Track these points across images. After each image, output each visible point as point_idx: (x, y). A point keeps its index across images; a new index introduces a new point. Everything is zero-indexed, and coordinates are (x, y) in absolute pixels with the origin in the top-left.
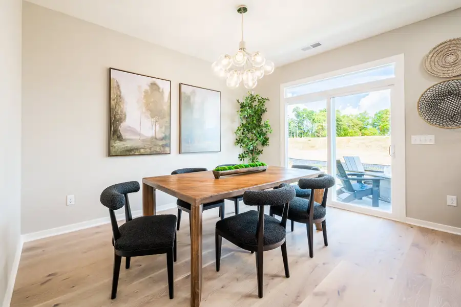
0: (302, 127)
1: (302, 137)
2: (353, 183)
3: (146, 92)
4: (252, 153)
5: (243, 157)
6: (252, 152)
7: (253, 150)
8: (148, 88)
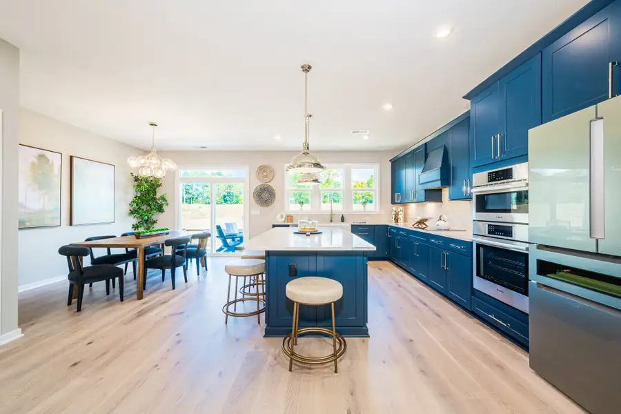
0: (190, 191)
1: (190, 203)
2: (229, 241)
3: (33, 164)
4: (146, 223)
5: (138, 227)
6: (147, 221)
7: (147, 220)
8: (35, 160)
